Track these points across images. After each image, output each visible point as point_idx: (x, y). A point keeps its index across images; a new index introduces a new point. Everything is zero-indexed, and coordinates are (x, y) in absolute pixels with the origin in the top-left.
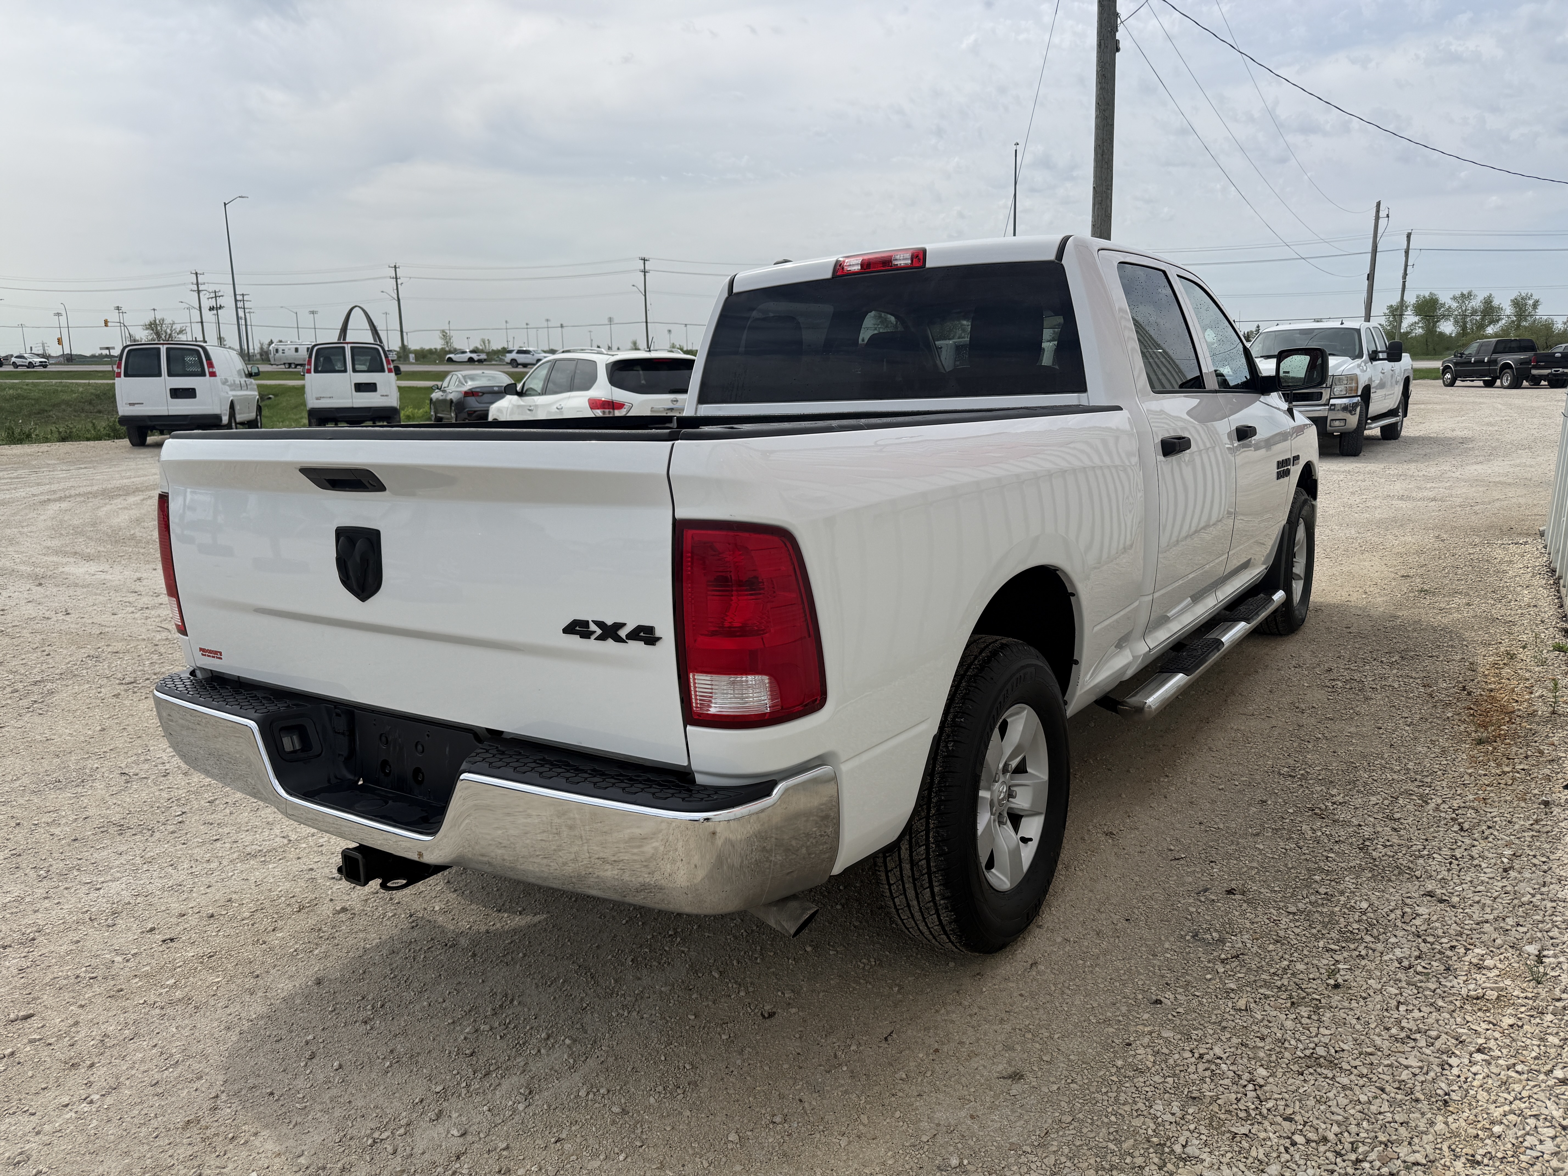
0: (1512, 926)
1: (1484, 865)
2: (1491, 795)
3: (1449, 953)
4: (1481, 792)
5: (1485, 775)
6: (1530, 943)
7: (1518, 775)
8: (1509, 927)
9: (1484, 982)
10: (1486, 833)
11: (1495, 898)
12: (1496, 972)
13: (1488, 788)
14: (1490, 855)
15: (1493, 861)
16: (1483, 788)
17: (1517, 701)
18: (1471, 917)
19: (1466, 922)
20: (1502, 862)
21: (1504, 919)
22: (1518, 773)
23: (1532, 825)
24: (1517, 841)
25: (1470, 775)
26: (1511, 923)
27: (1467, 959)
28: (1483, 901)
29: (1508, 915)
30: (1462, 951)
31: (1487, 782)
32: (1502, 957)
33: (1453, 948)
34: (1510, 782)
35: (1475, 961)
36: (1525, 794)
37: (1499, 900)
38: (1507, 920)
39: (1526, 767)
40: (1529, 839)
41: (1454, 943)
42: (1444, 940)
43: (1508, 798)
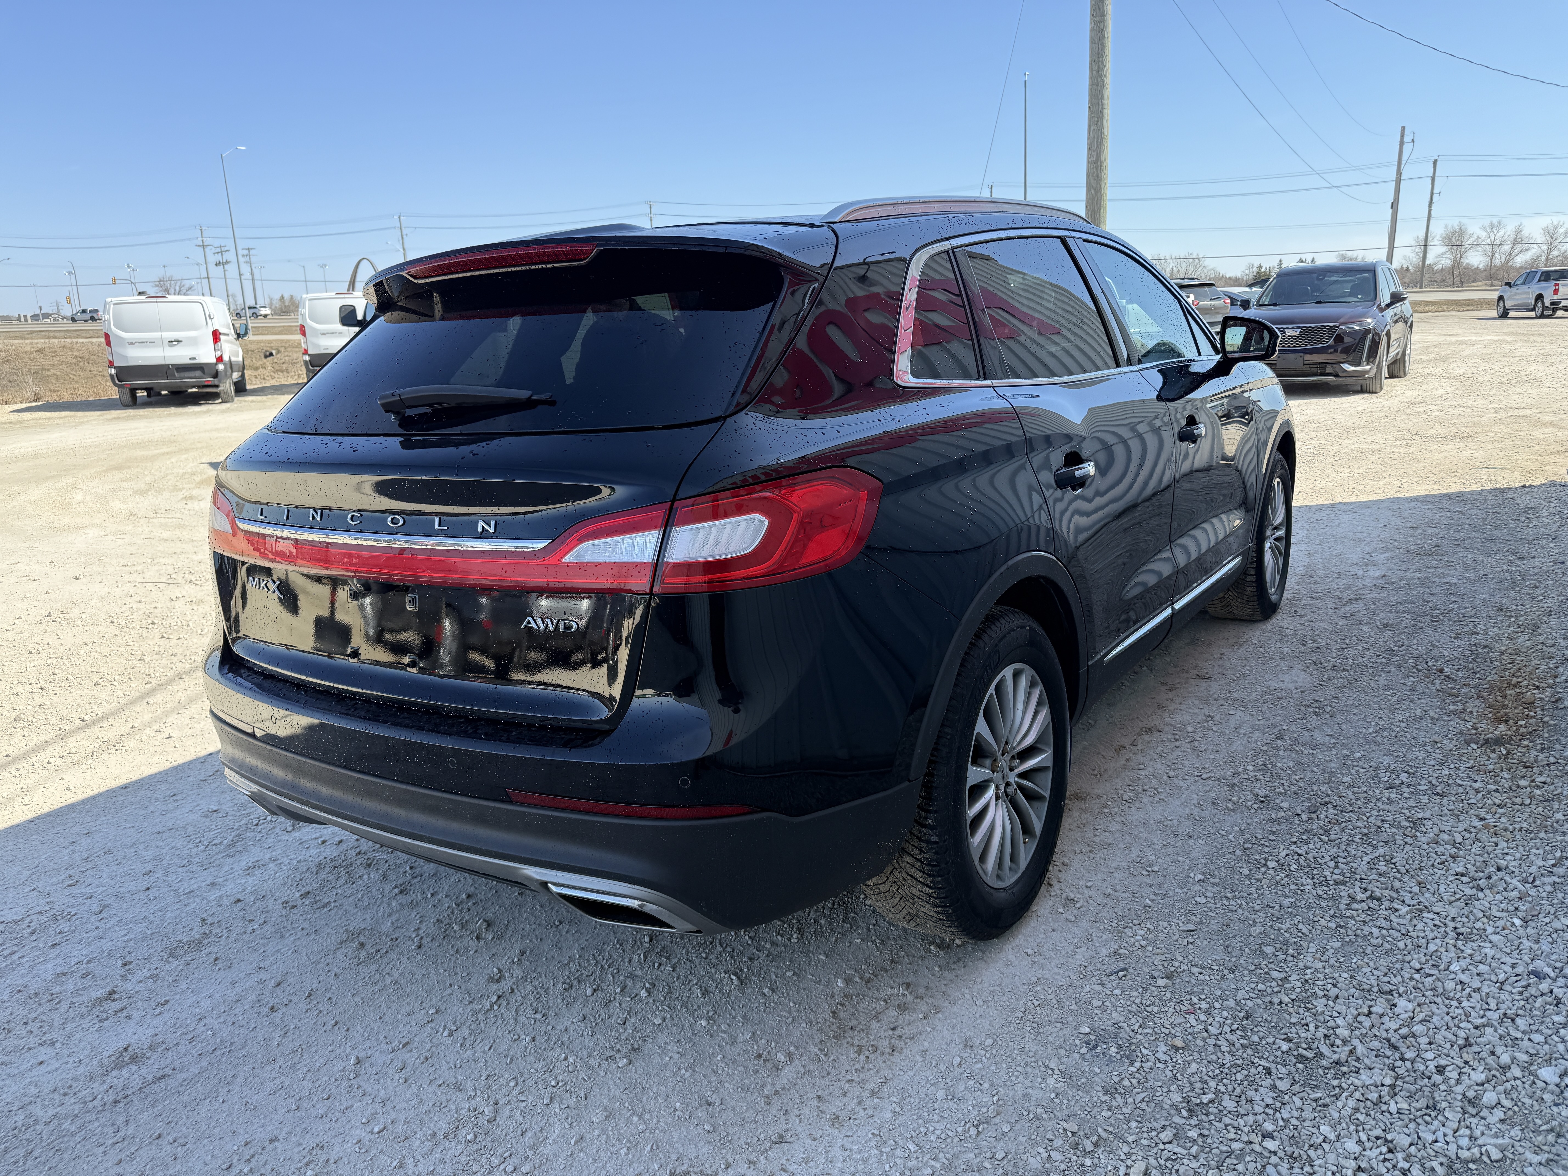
0: (1523, 1032)
1: (1490, 930)
2: (1503, 820)
3: (1437, 1078)
4: (1489, 816)
5: (1497, 791)
6: (1549, 1062)
7: (1538, 792)
8: (1519, 1035)
9: (1483, 1134)
10: (1494, 878)
11: (1502, 983)
12: (1499, 1114)
13: (1501, 811)
14: (1498, 914)
15: (1500, 923)
16: (1493, 810)
17: (1538, 688)
18: (1468, 1015)
19: (1462, 1025)
20: (1513, 924)
21: (1513, 1020)
22: (1538, 787)
23: (1553, 865)
24: (1533, 892)
25: (1477, 791)
26: (1522, 1027)
27: (1459, 1089)
28: (1485, 989)
29: (1520, 1012)
30: (1454, 1075)
31: (1498, 802)
32: (1508, 1085)
33: (1441, 1070)
34: (1528, 801)
35: (1471, 1094)
36: (1546, 818)
37: (1507, 987)
38: (1519, 1021)
39: (1548, 780)
40: (1549, 888)
41: (1443, 1062)
42: (1429, 1055)
43: (1524, 825)
